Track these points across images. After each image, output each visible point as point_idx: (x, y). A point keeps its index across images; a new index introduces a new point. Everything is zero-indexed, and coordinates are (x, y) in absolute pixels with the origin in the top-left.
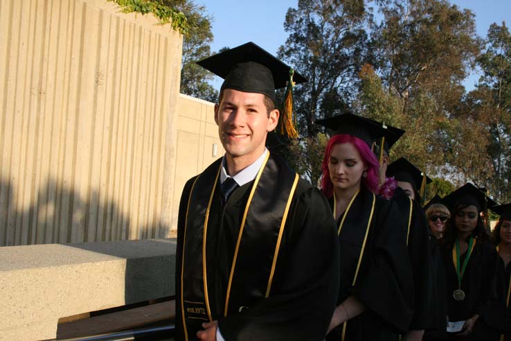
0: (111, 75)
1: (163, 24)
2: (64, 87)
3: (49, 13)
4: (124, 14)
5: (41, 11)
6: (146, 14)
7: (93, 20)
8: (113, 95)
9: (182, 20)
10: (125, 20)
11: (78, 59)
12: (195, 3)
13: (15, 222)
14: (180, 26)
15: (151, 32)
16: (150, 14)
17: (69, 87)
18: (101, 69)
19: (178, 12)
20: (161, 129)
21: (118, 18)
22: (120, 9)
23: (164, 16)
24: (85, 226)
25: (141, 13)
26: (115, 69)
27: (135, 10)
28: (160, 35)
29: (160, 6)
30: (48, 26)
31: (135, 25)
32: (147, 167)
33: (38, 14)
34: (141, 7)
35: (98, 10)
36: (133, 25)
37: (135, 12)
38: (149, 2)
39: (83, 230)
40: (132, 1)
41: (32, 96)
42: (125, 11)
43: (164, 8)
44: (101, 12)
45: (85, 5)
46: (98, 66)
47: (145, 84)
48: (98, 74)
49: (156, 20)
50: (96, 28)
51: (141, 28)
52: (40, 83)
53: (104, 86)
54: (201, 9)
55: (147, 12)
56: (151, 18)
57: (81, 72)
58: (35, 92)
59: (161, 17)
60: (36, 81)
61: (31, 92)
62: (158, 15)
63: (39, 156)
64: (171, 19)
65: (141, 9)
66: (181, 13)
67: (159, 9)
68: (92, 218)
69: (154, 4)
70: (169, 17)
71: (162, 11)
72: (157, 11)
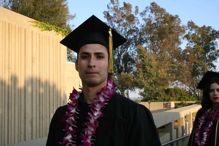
0: (38, 58)
1: (58, 34)
2: (19, 65)
3: (10, 34)
4: (42, 32)
5: (7, 34)
6: (51, 31)
7: (29, 35)
8: (40, 66)
9: (66, 32)
10: (42, 34)
11: (24, 52)
12: (70, 24)
13: (2, 125)
14: (65, 34)
15: (53, 38)
16: (53, 31)
17: (21, 65)
18: (33, 56)
19: (64, 29)
20: (60, 79)
21: (39, 34)
22: (40, 30)
23: (58, 31)
24: (32, 124)
25: (49, 31)
26: (39, 55)
27: (46, 30)
28: (57, 39)
29: (56, 27)
30: (10, 40)
31: (47, 36)
32: (56, 95)
33: (6, 35)
34: (49, 28)
35: (31, 31)
36: (46, 36)
37: (46, 31)
38: (52, 26)
39: (31, 126)
40: (45, 26)
41: (6, 70)
42: (42, 30)
43: (58, 27)
44: (32, 32)
45: (25, 30)
46: (32, 55)
47: (53, 61)
48: (33, 58)
49: (55, 33)
50: (30, 39)
51: (49, 37)
52: (9, 64)
53: (36, 63)
54: (73, 26)
55: (51, 30)
56: (53, 32)
57: (26, 58)
58: (7, 68)
59: (57, 31)
60: (7, 63)
61: (5, 68)
62: (55, 31)
63: (10, 96)
64: (61, 32)
65: (49, 29)
66: (65, 29)
67: (56, 28)
68: (34, 120)
69: (54, 26)
70: (60, 31)
71: (57, 29)
72: (55, 29)
